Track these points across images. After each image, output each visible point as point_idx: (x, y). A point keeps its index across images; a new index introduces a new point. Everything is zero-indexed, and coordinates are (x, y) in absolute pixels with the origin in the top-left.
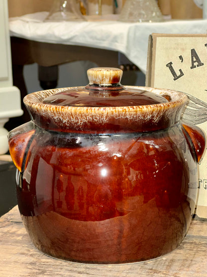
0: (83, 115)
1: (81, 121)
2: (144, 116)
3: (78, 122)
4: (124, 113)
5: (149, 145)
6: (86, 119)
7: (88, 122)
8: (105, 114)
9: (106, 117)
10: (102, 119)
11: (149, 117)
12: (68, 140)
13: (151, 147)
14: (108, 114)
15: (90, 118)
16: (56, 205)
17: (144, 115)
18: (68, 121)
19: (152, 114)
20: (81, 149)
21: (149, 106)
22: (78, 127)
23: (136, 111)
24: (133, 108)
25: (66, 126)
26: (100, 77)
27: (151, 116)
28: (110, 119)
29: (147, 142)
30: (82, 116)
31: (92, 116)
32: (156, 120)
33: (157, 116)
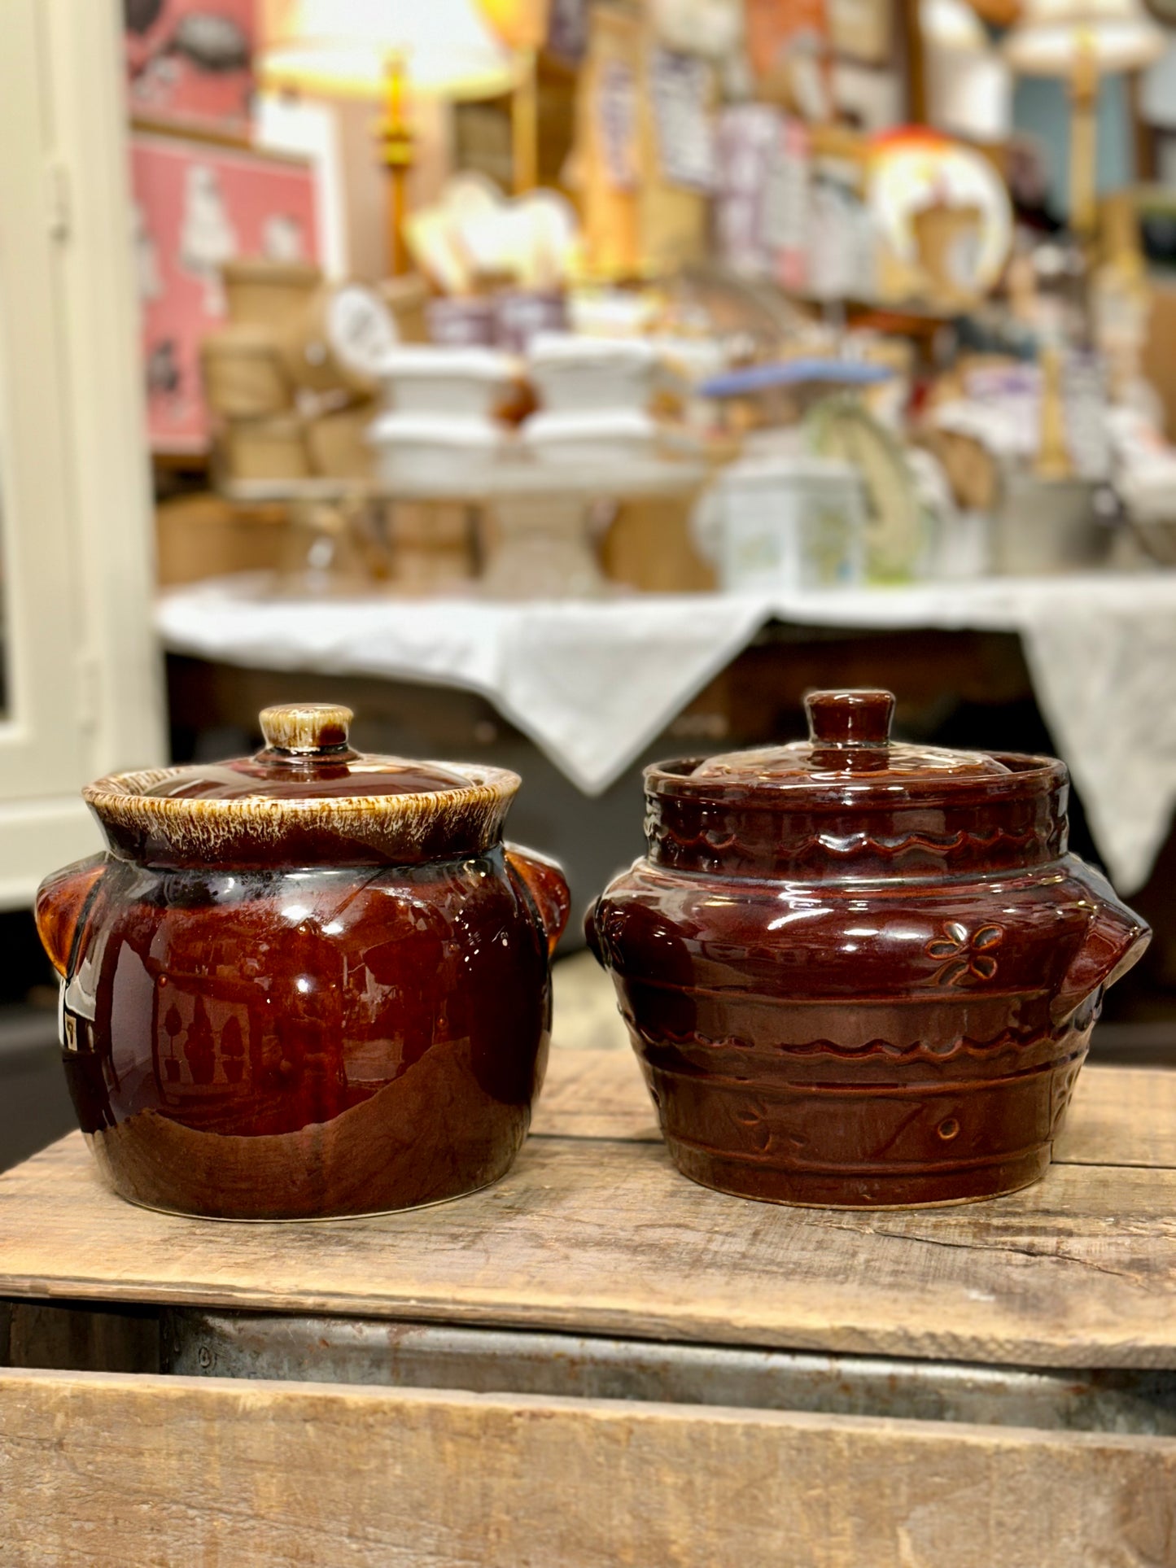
0: (220, 820)
1: (217, 837)
2: (382, 824)
3: (209, 839)
4: (325, 814)
5: (397, 898)
6: (229, 832)
7: (235, 838)
8: (277, 816)
9: (280, 826)
10: (270, 830)
11: (396, 826)
12: (185, 886)
13: (402, 903)
14: (283, 816)
15: (238, 827)
16: (164, 1073)
17: (382, 819)
18: (184, 837)
19: (403, 817)
20: (216, 910)
21: (394, 796)
22: (211, 851)
23: (359, 810)
24: (351, 803)
25: (181, 851)
26: (288, 730)
27: (400, 823)
28: (289, 832)
29: (391, 892)
30: (217, 823)
31: (244, 823)
32: (417, 834)
33: (419, 824)
